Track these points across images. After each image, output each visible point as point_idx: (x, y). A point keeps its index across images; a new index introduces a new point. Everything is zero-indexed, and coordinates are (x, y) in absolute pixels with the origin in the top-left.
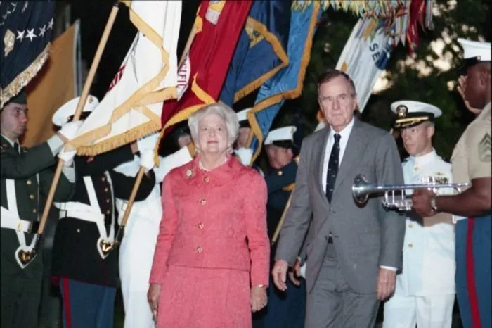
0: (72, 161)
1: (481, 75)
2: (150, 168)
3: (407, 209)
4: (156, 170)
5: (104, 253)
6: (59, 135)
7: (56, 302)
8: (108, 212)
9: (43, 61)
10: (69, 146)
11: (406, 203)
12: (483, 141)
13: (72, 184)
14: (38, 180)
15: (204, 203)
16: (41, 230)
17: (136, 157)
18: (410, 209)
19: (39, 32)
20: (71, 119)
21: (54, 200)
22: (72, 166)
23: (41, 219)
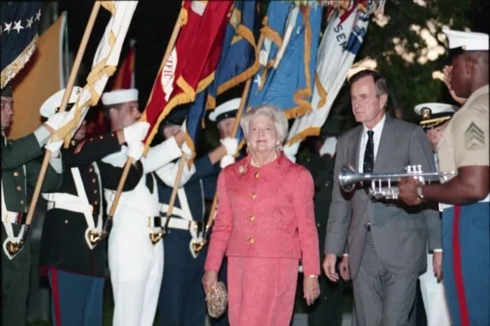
0: (59, 151)
1: (467, 64)
2: (137, 159)
3: (394, 197)
4: (143, 161)
5: (93, 243)
6: (46, 126)
7: (45, 292)
8: (96, 203)
9: (30, 53)
10: (56, 137)
11: (393, 192)
12: (469, 129)
13: (59, 175)
14: (25, 172)
15: (254, 197)
16: (28, 221)
17: (123, 147)
18: (397, 197)
19: (27, 23)
20: (58, 110)
21: (42, 191)
22: (59, 157)
23: (28, 210)
